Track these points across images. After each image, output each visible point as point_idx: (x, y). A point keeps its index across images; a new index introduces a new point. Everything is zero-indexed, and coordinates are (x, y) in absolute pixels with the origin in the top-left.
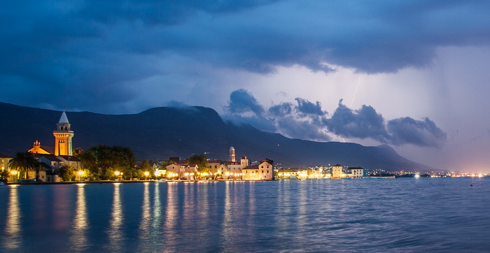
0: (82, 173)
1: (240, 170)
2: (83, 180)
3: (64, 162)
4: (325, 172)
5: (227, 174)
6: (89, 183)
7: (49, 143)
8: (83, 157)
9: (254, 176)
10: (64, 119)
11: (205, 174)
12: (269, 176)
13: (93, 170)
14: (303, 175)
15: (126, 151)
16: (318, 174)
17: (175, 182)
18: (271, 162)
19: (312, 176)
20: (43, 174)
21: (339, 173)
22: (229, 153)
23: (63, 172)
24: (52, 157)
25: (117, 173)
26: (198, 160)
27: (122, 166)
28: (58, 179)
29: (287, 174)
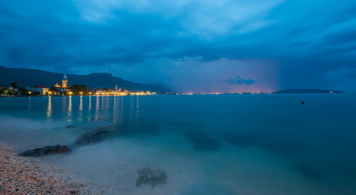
0: (70, 93)
1: (119, 92)
2: (71, 95)
3: (65, 90)
4: (144, 93)
5: (115, 93)
6: (73, 96)
7: (61, 84)
8: (71, 88)
9: (123, 94)
10: (65, 76)
11: (108, 93)
12: (128, 94)
13: (74, 92)
14: (138, 94)
15: (84, 86)
16: (142, 94)
17: (99, 96)
18: (128, 90)
19: (140, 94)
20: (59, 93)
21: (149, 93)
22: (115, 88)
23: (65, 92)
24: (61, 88)
25: (81, 93)
26: (106, 89)
27: (82, 91)
28: (63, 95)
29: (133, 93)
